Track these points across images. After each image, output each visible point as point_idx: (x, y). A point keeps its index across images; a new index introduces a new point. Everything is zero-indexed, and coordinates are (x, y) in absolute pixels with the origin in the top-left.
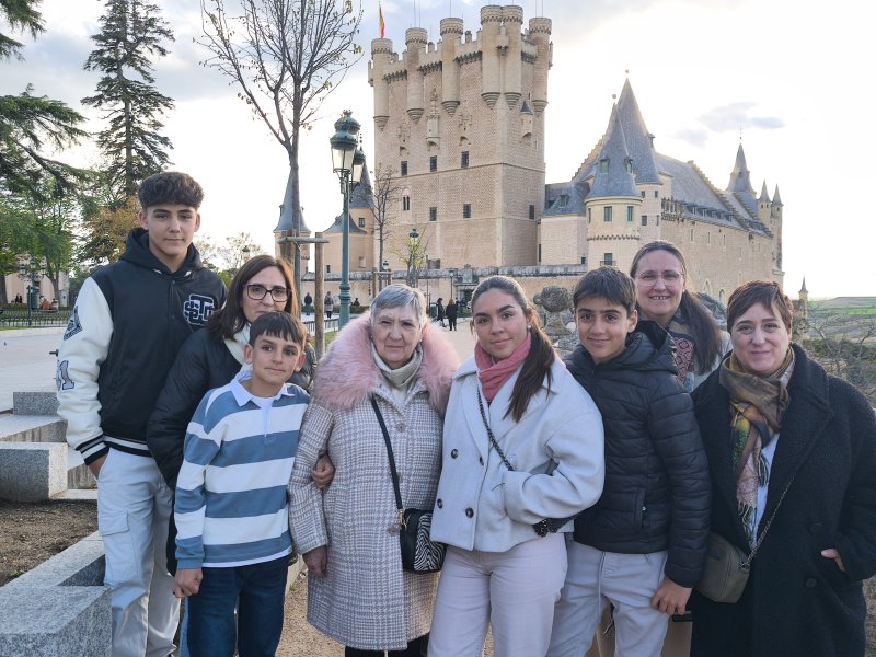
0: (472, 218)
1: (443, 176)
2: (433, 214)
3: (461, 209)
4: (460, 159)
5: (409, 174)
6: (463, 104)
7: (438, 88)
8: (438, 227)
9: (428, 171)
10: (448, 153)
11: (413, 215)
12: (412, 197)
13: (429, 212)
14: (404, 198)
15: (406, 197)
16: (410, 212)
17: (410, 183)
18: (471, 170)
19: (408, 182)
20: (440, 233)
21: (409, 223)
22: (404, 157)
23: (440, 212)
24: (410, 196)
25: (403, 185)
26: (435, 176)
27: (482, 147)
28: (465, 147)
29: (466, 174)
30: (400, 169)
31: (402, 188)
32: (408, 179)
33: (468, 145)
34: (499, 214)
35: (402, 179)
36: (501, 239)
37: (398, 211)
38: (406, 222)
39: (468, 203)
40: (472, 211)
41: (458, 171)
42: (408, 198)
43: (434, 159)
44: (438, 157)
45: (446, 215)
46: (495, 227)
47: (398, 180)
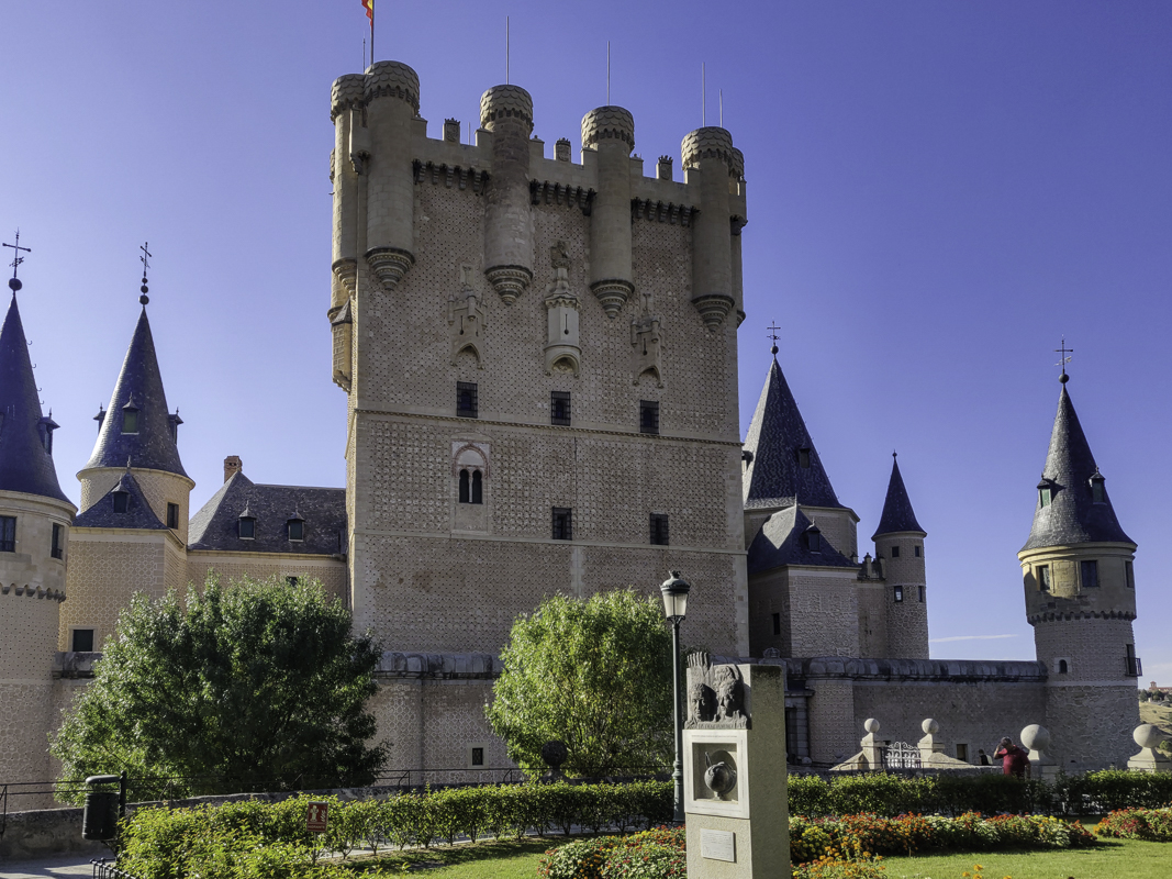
0: (674, 547)
1: (590, 441)
2: (562, 524)
3: (643, 523)
4: (634, 415)
5: (482, 415)
6: (642, 302)
7: (573, 245)
8: (578, 556)
9: (546, 420)
10: (600, 392)
11: (496, 518)
12: (488, 474)
13: (548, 516)
14: (464, 473)
15: (471, 471)
16: (486, 509)
17: (488, 439)
18: (666, 443)
19: (480, 434)
20: (583, 571)
21: (484, 535)
22: (467, 371)
23: (581, 520)
24: (482, 469)
25: (462, 440)
26: (564, 436)
27: (691, 401)
28: (648, 390)
29: (652, 448)
30: (455, 399)
31: (456, 446)
32: (481, 427)
33: (657, 391)
34: (740, 548)
35: (456, 425)
36: (746, 599)
37: (443, 501)
38: (471, 533)
39: (660, 511)
40: (671, 531)
41: (632, 439)
42: (478, 474)
43: (561, 396)
44: (572, 396)
45: (601, 532)
46: (732, 573)
47: (442, 423)
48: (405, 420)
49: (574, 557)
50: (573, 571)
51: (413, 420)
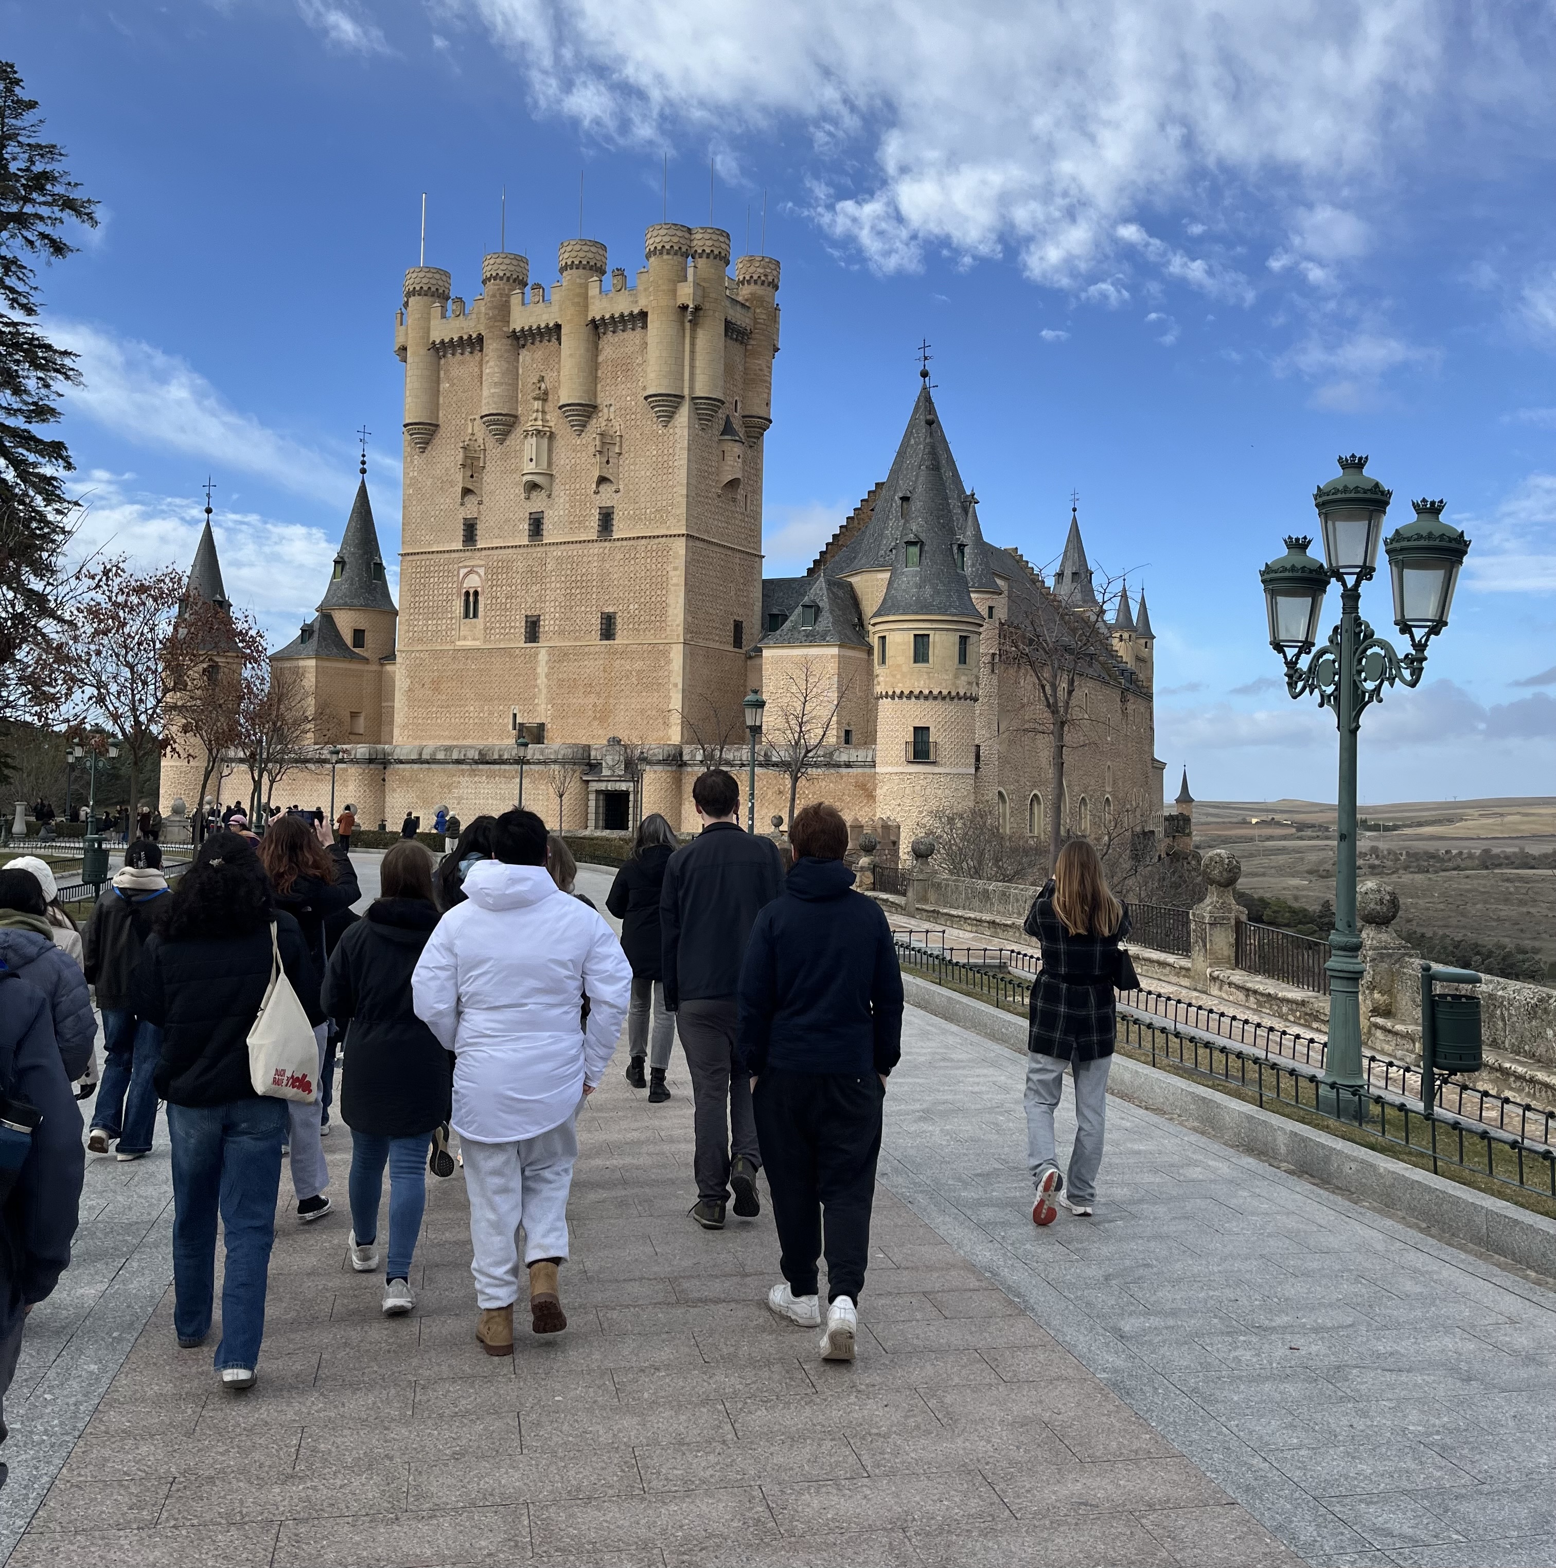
0: (620, 640)
1: (557, 552)
2: (533, 630)
3: (596, 622)
4: (594, 522)
5: (480, 544)
6: (604, 413)
7: (550, 376)
8: (543, 656)
9: (525, 539)
10: (567, 506)
11: (486, 629)
12: (483, 592)
13: (523, 624)
14: (467, 593)
15: (471, 591)
16: (480, 622)
17: (483, 563)
18: (619, 544)
19: (477, 560)
20: (546, 670)
21: (477, 644)
22: (470, 510)
23: (546, 625)
24: (479, 589)
25: (466, 567)
26: (538, 552)
27: (643, 499)
28: (607, 497)
29: (606, 551)
30: (462, 533)
31: (463, 572)
32: (478, 554)
33: (614, 495)
34: (678, 636)
35: (462, 554)
36: (680, 686)
37: (452, 618)
38: (469, 643)
39: (611, 609)
40: (619, 627)
41: (590, 545)
42: (476, 593)
43: (536, 516)
44: (546, 514)
45: (561, 633)
46: (669, 662)
47: (454, 555)
48: (430, 556)
49: (540, 657)
50: (539, 670)
51: (434, 556)
